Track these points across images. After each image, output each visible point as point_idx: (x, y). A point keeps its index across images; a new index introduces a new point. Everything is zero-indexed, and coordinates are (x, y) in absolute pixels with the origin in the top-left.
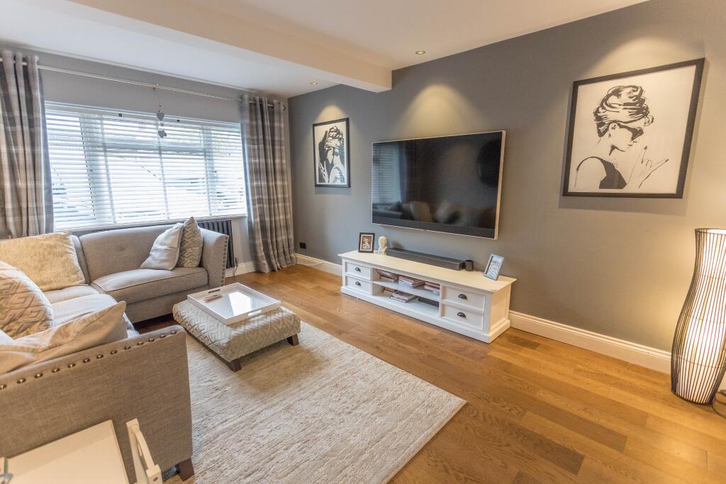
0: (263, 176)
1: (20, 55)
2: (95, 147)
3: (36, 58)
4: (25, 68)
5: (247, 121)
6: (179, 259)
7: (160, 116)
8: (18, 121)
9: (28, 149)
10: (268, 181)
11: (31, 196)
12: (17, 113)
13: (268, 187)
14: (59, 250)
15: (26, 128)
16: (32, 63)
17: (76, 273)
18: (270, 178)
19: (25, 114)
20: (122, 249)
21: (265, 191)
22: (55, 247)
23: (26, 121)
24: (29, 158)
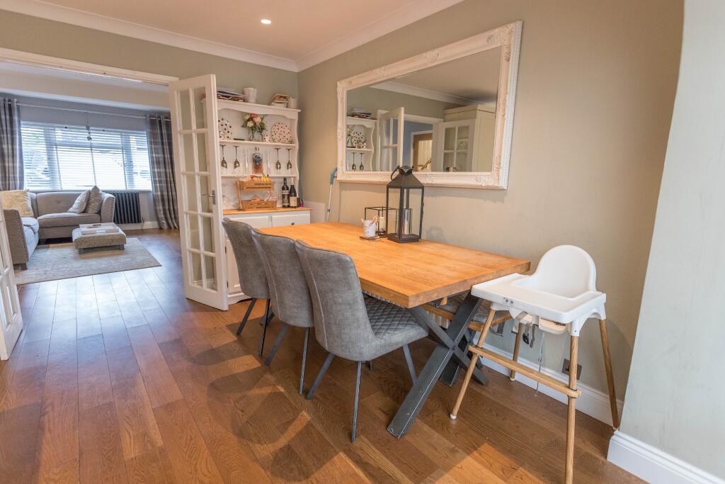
0: (162, 165)
1: (7, 99)
2: (51, 145)
3: (15, 100)
4: (10, 105)
5: (149, 130)
6: (86, 208)
7: (88, 128)
8: (5, 132)
9: (10, 146)
10: (165, 168)
11: (11, 170)
12: (4, 128)
13: (166, 173)
14: (21, 198)
15: (9, 135)
16: (13, 102)
17: (29, 210)
18: (167, 167)
19: (9, 128)
20: (59, 202)
21: (163, 175)
22: (19, 196)
23: (9, 132)
24: (10, 151)
